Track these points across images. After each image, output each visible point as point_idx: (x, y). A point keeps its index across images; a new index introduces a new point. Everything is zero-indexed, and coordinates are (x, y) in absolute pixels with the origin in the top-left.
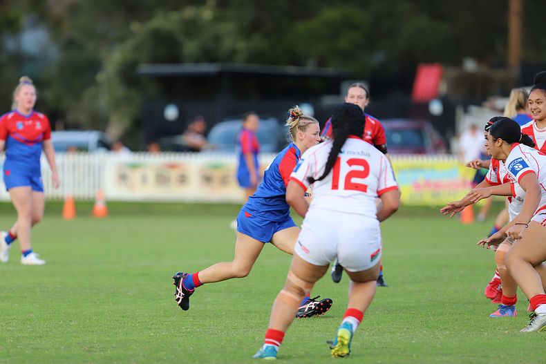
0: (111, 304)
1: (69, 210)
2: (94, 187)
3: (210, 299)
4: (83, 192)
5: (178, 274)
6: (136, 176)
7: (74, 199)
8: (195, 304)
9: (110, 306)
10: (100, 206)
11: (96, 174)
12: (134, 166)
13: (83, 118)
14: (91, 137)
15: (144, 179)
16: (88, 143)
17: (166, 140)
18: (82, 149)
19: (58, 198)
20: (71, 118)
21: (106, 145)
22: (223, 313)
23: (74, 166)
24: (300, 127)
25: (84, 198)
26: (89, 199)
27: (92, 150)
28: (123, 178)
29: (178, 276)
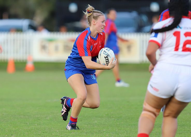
0: (36, 125)
1: (11, 68)
2: (26, 53)
3: (96, 122)
4: (20, 56)
5: (64, 97)
6: (52, 46)
7: (14, 60)
8: (87, 125)
9: (36, 126)
10: (30, 65)
11: (28, 45)
12: (51, 40)
13: (19, 11)
14: (24, 23)
15: (57, 49)
16: (22, 27)
17: (70, 25)
18: (19, 30)
19: (4, 60)
20: (12, 11)
21: (33, 28)
22: (104, 130)
23: (14, 40)
24: (94, 17)
25: (20, 60)
26: (23, 60)
27: (25, 31)
28: (44, 47)
29: (64, 99)
